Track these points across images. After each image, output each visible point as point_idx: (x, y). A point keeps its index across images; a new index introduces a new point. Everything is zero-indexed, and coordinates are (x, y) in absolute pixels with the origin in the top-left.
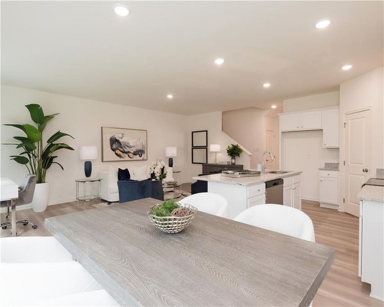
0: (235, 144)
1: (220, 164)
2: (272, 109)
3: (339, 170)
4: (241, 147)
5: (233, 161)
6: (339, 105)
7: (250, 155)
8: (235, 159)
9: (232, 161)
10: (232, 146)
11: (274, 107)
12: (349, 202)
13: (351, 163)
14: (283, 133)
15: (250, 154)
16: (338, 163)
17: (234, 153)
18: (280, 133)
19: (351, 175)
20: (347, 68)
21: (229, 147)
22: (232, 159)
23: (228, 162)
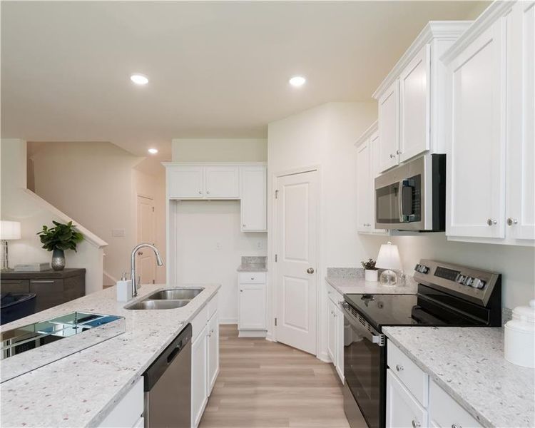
0: (65, 219)
1: (17, 270)
2: (150, 156)
3: (266, 271)
4: (80, 228)
5: (58, 261)
6: (266, 160)
7: (102, 247)
8: (62, 256)
9: (53, 261)
10: (55, 226)
11: (153, 151)
12: (285, 325)
13: (286, 258)
14: (174, 201)
15: (103, 243)
16: (265, 256)
17: (59, 243)
18: (168, 202)
19: (288, 279)
20: (298, 82)
21: (45, 228)
22: (54, 256)
23: (41, 265)
